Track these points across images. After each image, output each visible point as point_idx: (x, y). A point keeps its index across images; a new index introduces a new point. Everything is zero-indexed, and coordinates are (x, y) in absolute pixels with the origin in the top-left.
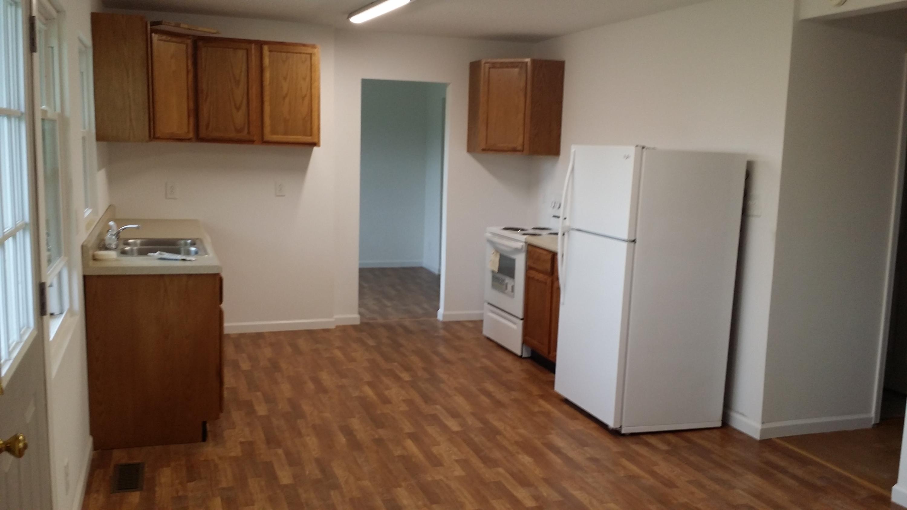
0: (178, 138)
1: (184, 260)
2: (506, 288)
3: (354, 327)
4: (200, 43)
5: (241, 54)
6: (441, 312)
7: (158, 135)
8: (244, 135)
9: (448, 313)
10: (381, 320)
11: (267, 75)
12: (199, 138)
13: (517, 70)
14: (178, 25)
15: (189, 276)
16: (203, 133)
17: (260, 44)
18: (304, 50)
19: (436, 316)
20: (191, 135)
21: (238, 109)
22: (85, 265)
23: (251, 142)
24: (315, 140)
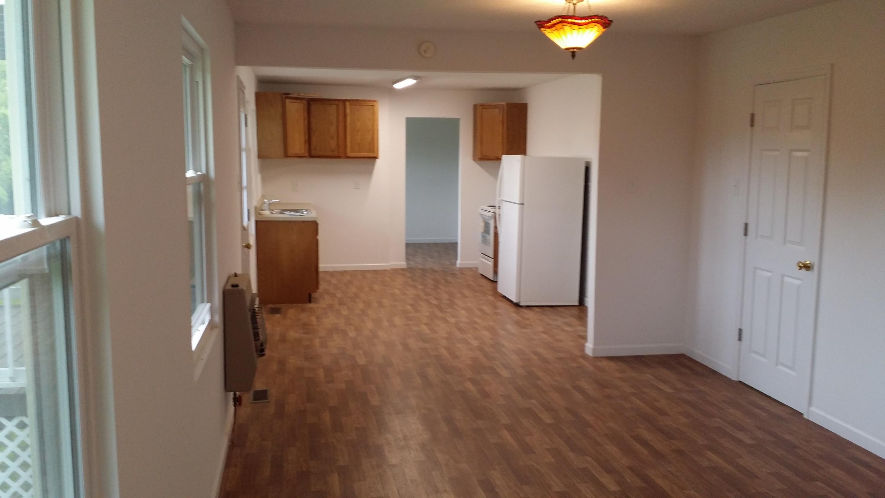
0: (299, 156)
1: (301, 215)
2: (487, 242)
3: (403, 270)
4: (311, 102)
5: (334, 107)
6: (459, 262)
7: (289, 155)
8: (336, 153)
9: (463, 262)
10: (420, 267)
11: (348, 119)
12: (311, 156)
13: (497, 110)
14: (299, 95)
15: (303, 222)
16: (313, 153)
17: (344, 101)
18: (369, 103)
19: (456, 264)
20: (307, 154)
21: (332, 138)
22: (256, 216)
23: (339, 157)
24: (376, 156)
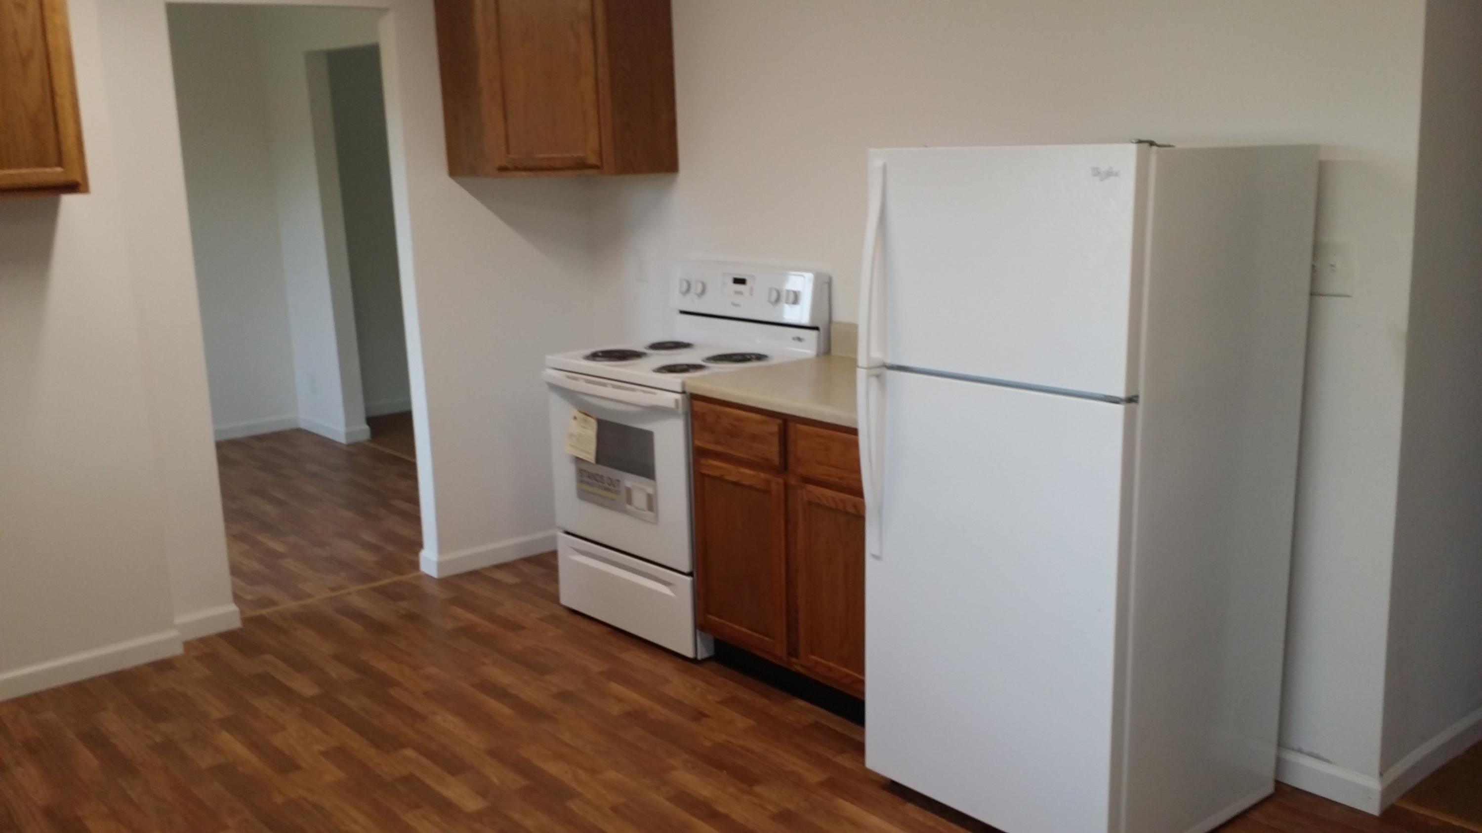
2: (629, 501)
6: (428, 555)
10: (288, 604)
19: (416, 565)
24: (76, 177)
